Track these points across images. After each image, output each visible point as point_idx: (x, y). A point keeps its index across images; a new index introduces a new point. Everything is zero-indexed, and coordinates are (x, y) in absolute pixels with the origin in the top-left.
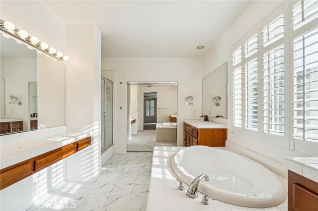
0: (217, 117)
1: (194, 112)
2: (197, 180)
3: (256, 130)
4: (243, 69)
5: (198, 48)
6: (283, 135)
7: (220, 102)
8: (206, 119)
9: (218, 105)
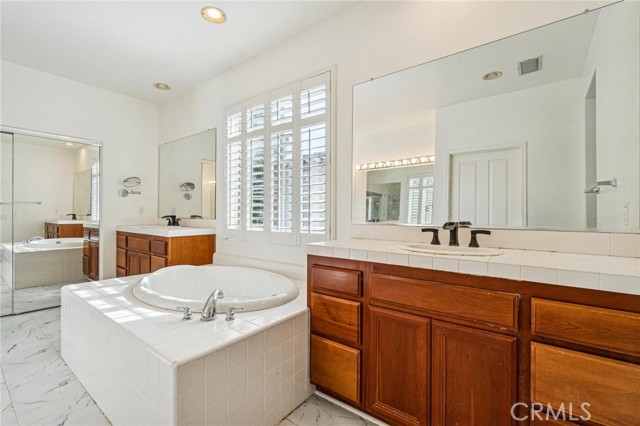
0: (193, 217)
1: (141, 211)
2: (211, 300)
3: (262, 230)
4: (244, 146)
5: (157, 86)
6: (290, 231)
7: (191, 192)
8: (174, 221)
9: (188, 197)
